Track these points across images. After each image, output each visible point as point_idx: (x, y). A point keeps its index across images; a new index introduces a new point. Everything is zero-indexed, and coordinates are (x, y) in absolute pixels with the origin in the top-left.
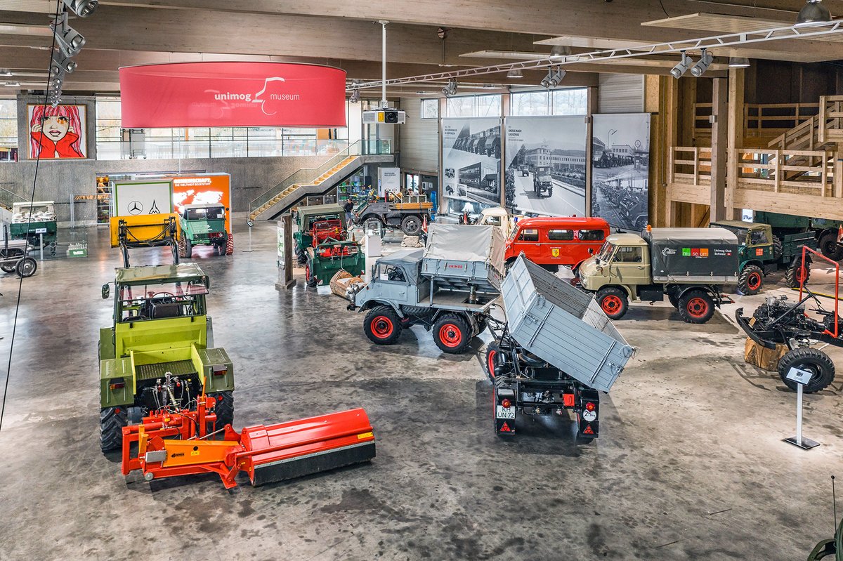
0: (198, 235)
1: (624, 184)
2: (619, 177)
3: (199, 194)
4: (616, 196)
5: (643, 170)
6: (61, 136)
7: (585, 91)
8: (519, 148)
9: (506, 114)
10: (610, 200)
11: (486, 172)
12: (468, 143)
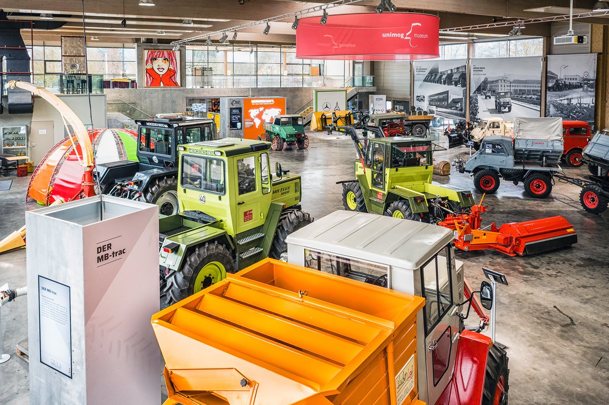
0: (289, 135)
1: (574, 102)
2: (570, 97)
3: (267, 110)
4: (567, 110)
5: (590, 91)
6: (165, 71)
7: (541, 40)
8: (482, 80)
9: (471, 57)
10: (562, 112)
11: (452, 97)
12: (437, 78)
